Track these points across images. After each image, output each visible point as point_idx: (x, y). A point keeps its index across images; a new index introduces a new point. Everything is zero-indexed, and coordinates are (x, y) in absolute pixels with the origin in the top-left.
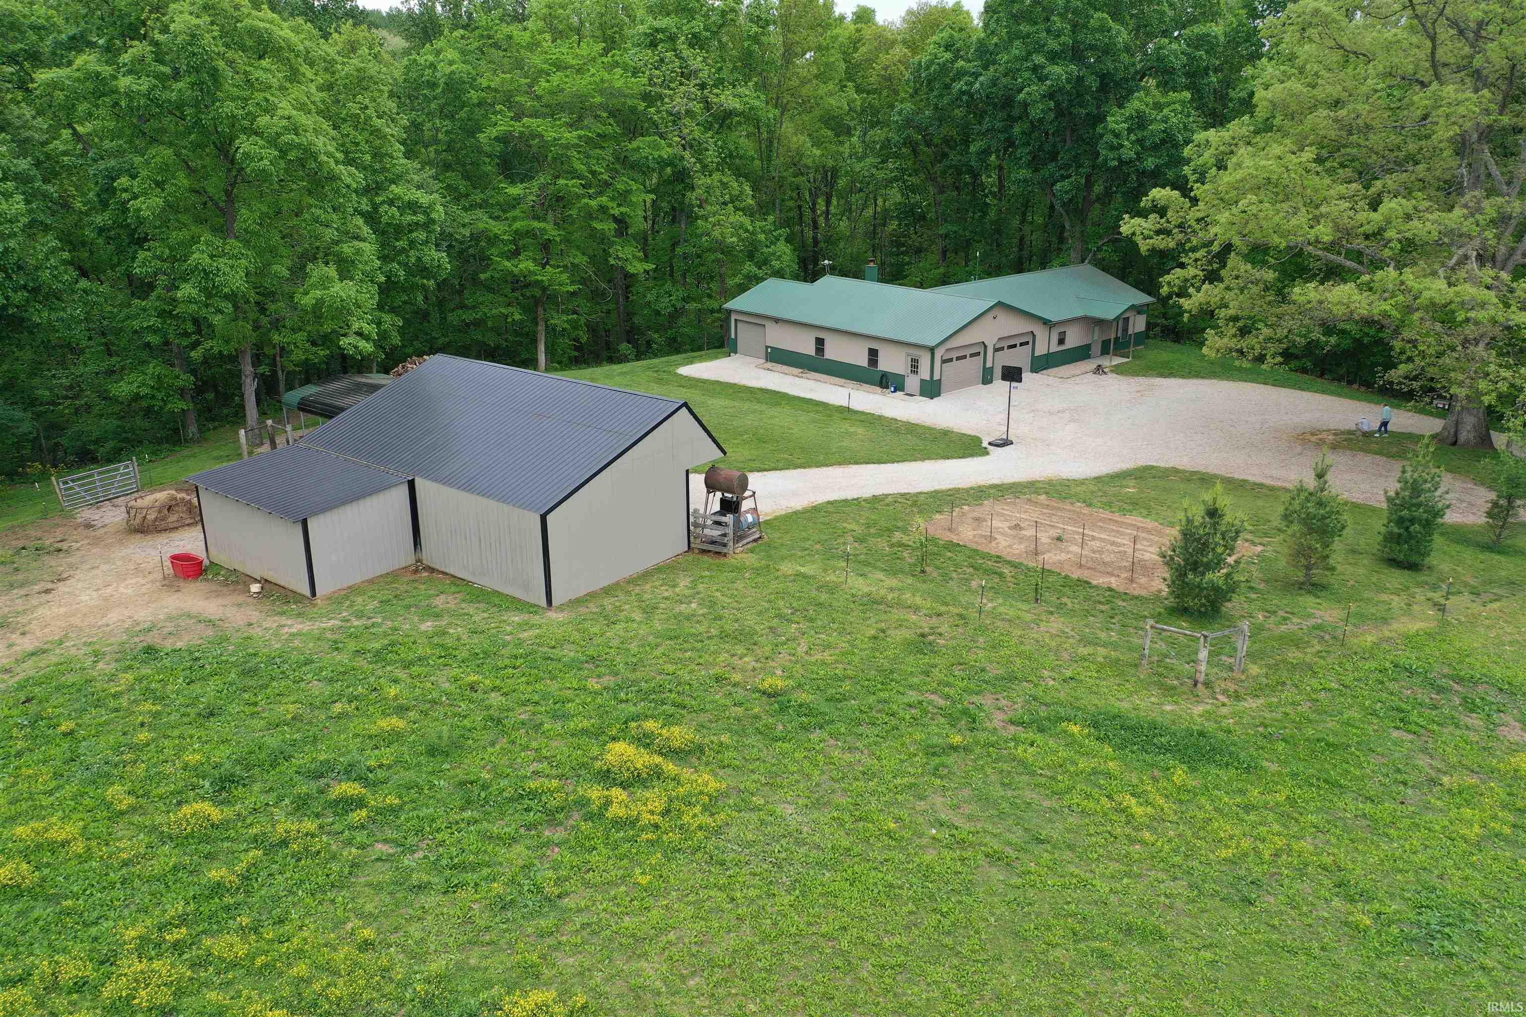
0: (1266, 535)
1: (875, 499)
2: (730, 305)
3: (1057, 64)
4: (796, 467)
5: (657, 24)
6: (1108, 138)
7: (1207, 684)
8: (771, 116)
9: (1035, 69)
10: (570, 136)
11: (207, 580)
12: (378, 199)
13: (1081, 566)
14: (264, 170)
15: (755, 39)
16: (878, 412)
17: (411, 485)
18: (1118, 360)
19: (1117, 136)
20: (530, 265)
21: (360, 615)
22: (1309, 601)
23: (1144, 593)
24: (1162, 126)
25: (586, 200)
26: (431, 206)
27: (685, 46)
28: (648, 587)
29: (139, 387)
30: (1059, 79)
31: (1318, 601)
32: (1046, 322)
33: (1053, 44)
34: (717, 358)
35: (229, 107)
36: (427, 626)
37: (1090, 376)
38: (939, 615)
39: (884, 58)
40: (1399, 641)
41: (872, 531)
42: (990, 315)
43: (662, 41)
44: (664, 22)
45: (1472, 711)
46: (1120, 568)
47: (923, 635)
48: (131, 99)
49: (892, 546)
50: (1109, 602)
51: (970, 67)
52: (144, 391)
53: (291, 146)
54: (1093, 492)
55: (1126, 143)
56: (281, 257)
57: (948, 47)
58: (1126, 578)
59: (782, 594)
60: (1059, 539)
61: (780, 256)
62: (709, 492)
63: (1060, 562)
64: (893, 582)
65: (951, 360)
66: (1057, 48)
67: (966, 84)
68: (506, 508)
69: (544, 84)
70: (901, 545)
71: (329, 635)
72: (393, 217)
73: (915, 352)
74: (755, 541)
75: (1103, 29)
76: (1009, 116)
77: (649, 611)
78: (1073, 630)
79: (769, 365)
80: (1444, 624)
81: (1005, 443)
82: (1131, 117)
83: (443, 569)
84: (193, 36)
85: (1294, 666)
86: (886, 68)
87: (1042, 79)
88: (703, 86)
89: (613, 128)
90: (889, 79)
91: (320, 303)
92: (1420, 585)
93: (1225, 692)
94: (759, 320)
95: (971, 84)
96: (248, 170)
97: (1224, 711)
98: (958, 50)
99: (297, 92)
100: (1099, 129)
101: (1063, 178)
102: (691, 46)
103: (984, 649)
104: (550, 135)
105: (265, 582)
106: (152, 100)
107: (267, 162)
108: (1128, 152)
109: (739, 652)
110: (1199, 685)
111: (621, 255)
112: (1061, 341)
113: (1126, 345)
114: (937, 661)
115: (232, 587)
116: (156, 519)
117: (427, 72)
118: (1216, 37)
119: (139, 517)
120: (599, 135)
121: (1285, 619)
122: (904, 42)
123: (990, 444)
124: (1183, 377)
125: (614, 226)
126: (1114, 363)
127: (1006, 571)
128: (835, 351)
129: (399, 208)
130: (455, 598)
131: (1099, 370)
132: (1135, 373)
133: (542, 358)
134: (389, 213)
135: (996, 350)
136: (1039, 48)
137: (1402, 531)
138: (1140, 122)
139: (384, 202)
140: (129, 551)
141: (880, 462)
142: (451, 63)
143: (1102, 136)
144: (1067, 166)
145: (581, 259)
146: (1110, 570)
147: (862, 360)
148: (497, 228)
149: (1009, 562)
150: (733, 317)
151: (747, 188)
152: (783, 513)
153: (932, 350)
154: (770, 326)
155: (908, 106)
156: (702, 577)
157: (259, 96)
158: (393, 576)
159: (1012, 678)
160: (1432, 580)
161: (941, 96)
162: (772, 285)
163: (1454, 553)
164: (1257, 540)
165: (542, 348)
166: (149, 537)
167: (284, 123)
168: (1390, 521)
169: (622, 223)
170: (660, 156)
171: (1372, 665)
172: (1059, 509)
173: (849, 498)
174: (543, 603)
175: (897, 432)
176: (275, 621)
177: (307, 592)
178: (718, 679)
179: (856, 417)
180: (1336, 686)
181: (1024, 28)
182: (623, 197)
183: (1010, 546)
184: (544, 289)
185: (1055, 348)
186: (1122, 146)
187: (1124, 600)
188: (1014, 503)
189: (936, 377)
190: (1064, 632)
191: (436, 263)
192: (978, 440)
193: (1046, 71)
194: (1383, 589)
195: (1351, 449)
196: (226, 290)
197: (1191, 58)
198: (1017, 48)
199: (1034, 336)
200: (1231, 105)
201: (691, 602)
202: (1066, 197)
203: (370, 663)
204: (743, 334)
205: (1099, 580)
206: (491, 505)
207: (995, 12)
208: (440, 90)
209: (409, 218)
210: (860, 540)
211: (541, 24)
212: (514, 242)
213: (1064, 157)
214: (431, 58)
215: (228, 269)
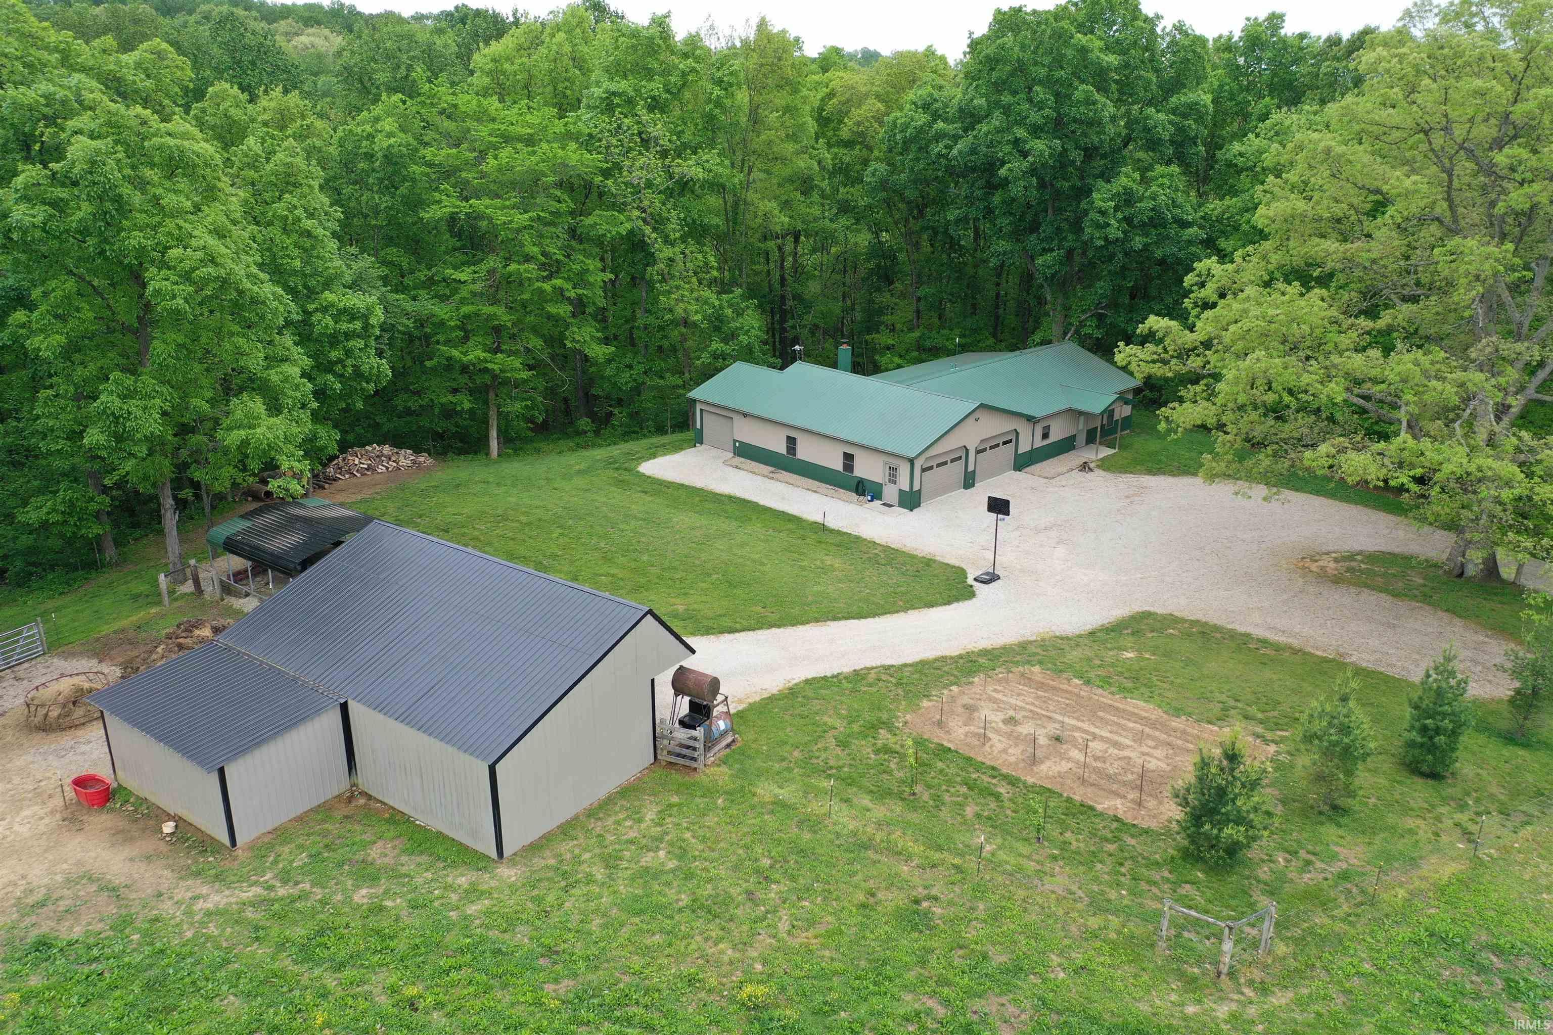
0: (1278, 726)
1: (858, 676)
2: (693, 394)
3: (1039, 138)
4: (771, 626)
5: (613, 87)
6: (1093, 215)
7: (1232, 974)
8: (736, 180)
9: (1016, 142)
10: (521, 219)
11: (112, 810)
12: (311, 307)
13: (1083, 781)
14: (176, 309)
15: (718, 104)
16: (855, 531)
17: (344, 707)
18: (1105, 452)
19: (1103, 213)
20: (477, 352)
21: (285, 878)
22: (1330, 832)
23: (1153, 825)
24: (1151, 203)
25: (539, 284)
26: (370, 309)
27: (644, 111)
28: (610, 822)
29: (48, 513)
30: (1042, 155)
31: (1341, 832)
32: (1030, 419)
33: (1036, 117)
34: (682, 449)
35: (136, 239)
36: (362, 896)
37: (1077, 475)
38: (934, 866)
39: (858, 113)
40: (1431, 894)
41: (856, 728)
42: (970, 421)
43: (618, 105)
44: (622, 85)
45: (1516, 999)
46: (1124, 784)
47: (917, 902)
48: (25, 233)
49: (877, 752)
50: (1117, 839)
51: (950, 128)
52: (55, 518)
53: (206, 281)
54: (1089, 660)
55: (1113, 222)
56: (201, 387)
57: (926, 107)
58: (1133, 801)
59: (760, 834)
60: (1058, 739)
61: (749, 331)
62: (676, 695)
63: (1060, 775)
64: (879, 812)
65: (931, 468)
66: (1041, 121)
67: (946, 147)
68: (450, 749)
69: (493, 162)
70: (887, 750)
71: (249, 914)
72: (327, 326)
73: (894, 462)
74: (728, 746)
75: (1089, 102)
76: (988, 182)
77: (611, 862)
78: (1080, 888)
79: (739, 460)
80: (1477, 862)
81: (991, 578)
82: (1118, 194)
83: (381, 798)
84: (93, 163)
85: (1323, 939)
86: (858, 124)
87: (1025, 154)
88: (664, 154)
89: (568, 204)
90: (862, 134)
91: (245, 443)
92: (1445, 800)
93: (1251, 983)
94: (727, 413)
95: (950, 148)
96: (159, 309)
97: (1252, 1011)
98: (936, 111)
99: (213, 214)
100: (1084, 205)
101: (1045, 251)
102: (651, 109)
103: (985, 921)
104: (500, 218)
105: (179, 821)
106: (47, 232)
107: (180, 300)
108: (1115, 231)
109: (714, 934)
110: (1223, 977)
111: (577, 338)
112: (1045, 436)
113: (1113, 431)
114: (934, 943)
115: (141, 824)
116: (59, 716)
117: (364, 143)
118: (1205, 106)
119: (42, 712)
120: (551, 213)
121: (1308, 863)
122: (878, 97)
123: (975, 580)
124: (1172, 474)
125: (570, 308)
126: (1101, 456)
127: (1003, 789)
128: (807, 451)
129: (333, 316)
130: (394, 848)
131: (1085, 467)
132: (1124, 469)
133: (494, 444)
134: (325, 323)
135: (978, 452)
136: (1021, 121)
137: (1425, 740)
138: (1127, 199)
139: (317, 310)
140: (30, 758)
141: (860, 616)
142: (390, 135)
143: (1086, 213)
144: (1049, 239)
145: (535, 342)
146: (1115, 787)
147: (837, 464)
148: (442, 311)
149: (1005, 777)
150: (699, 407)
151: (712, 259)
152: (757, 699)
153: (912, 461)
154: (738, 421)
155: (882, 168)
156: (670, 806)
157: (170, 225)
158: (325, 809)
159: (1017, 970)
160: (1456, 792)
161: (917, 159)
162: (740, 371)
163: (1475, 748)
164: (1269, 735)
165: (494, 434)
166: (52, 736)
167: (200, 254)
168: (1413, 727)
169: (579, 306)
170: (618, 233)
171: (1404, 933)
172: (1054, 688)
173: (829, 674)
174: (494, 854)
175: (874, 561)
176: (188, 889)
177: (226, 841)
178: (691, 981)
179: (831, 539)
180: (1371, 970)
181: (1006, 98)
182: (580, 279)
183: (1005, 751)
184: (495, 377)
185: (1039, 443)
186: (1109, 225)
187: (1132, 836)
188: (1007, 681)
189: (916, 487)
190: (1072, 893)
191: (374, 370)
192: (961, 573)
193: (1028, 147)
194: (1407, 810)
195: (1355, 585)
196: (138, 436)
197: (1181, 130)
198: (997, 119)
199: (1017, 434)
200: (1217, 166)
201: (658, 849)
202: (1049, 272)
203: (295, 962)
204: (710, 425)
205: (1104, 804)
206: (435, 744)
207: (974, 79)
208: (378, 164)
209: (344, 326)
210: (843, 744)
211: (486, 80)
212: (462, 328)
213: (1046, 229)
214: (368, 128)
215: (139, 413)
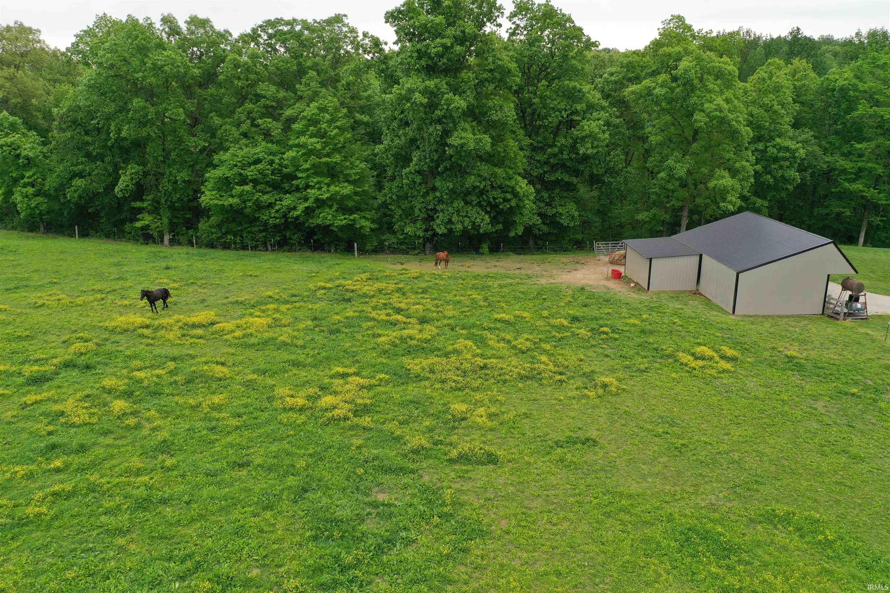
11: (621, 280)
12: (769, 144)
14: (701, 127)
17: (701, 256)
20: (861, 187)
26: (797, 149)
28: (785, 319)
29: (645, 217)
35: (694, 101)
36: (679, 306)
52: (647, 219)
53: (716, 117)
62: (843, 291)
68: (727, 268)
71: (642, 300)
83: (704, 294)
91: (717, 186)
96: (695, 126)
105: (636, 283)
107: (702, 123)
115: (627, 283)
129: (777, 149)
133: (862, 240)
134: (773, 152)
139: (771, 146)
140: (604, 268)
142: (846, 79)
156: (815, 323)
158: (683, 292)
165: (863, 234)
166: (613, 266)
167: (716, 107)
174: (731, 312)
177: (646, 288)
184: (867, 201)
191: (792, 178)
196: (677, 177)
201: (797, 328)
206: (723, 267)
208: (836, 93)
209: (782, 154)
212: (856, 173)
215: (680, 168)
